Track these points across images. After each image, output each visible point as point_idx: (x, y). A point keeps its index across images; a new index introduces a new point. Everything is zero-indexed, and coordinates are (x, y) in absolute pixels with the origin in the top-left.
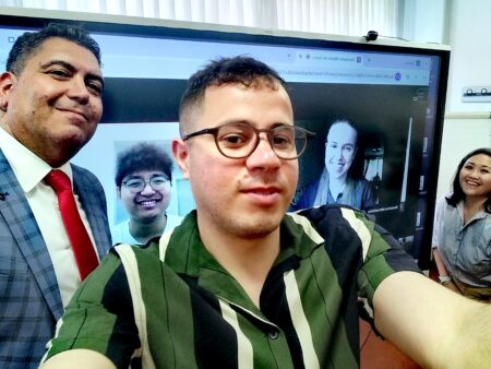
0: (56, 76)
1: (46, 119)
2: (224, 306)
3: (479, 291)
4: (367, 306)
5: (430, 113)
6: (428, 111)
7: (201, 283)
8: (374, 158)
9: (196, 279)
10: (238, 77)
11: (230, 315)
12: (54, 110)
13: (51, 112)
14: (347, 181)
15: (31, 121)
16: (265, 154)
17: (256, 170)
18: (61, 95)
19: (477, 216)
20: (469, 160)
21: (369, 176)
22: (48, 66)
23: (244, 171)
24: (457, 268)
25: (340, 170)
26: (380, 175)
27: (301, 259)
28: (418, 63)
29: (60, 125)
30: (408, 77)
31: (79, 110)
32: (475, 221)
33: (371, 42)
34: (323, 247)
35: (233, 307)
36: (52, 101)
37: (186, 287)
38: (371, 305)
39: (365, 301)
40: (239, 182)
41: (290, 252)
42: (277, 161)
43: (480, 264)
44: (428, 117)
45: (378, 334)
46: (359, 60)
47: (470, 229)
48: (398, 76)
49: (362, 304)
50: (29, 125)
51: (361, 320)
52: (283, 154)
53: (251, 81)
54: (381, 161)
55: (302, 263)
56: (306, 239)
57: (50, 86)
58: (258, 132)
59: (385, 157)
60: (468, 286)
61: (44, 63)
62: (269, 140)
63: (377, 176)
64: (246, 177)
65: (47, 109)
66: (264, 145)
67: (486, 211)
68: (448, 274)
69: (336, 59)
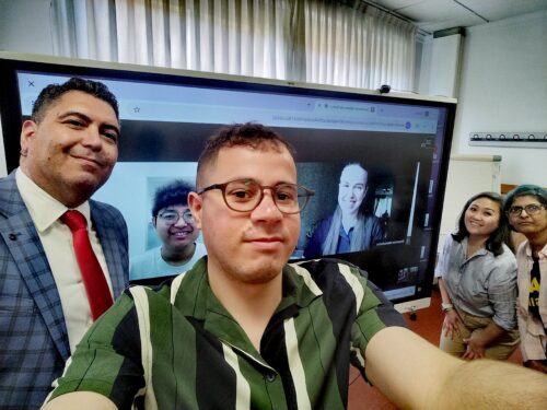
0: (72, 126)
1: (61, 165)
2: (226, 349)
3: (478, 320)
4: (359, 356)
5: (436, 158)
6: (435, 157)
7: (207, 326)
8: (384, 197)
9: (202, 322)
10: (247, 140)
11: (232, 358)
12: (69, 157)
13: (66, 158)
14: (358, 217)
15: (47, 166)
16: (268, 208)
17: (260, 222)
18: (75, 143)
19: (478, 253)
20: (474, 203)
21: (379, 213)
22: (64, 117)
23: (249, 224)
24: (458, 297)
25: (352, 207)
26: (389, 212)
27: (299, 308)
28: (427, 114)
29: (73, 171)
30: (417, 126)
31: (93, 157)
32: (476, 257)
33: (384, 95)
34: (321, 299)
35: (235, 350)
36: (67, 149)
37: (192, 329)
38: (363, 355)
39: (358, 350)
40: (244, 233)
41: (291, 300)
42: (280, 215)
43: (478, 296)
44: (434, 162)
45: (366, 380)
46: (373, 110)
47: (471, 263)
48: (408, 125)
49: (354, 353)
50: (45, 170)
51: (351, 366)
52: (286, 209)
53: (258, 144)
54: (390, 200)
55: (301, 312)
56: (306, 290)
57: (66, 135)
58: (262, 188)
59: (393, 196)
60: (467, 313)
61: (62, 113)
62: (273, 196)
63: (386, 214)
64: (250, 229)
65: (62, 155)
66: (267, 199)
67: (487, 248)
68: (450, 301)
69: (352, 109)
